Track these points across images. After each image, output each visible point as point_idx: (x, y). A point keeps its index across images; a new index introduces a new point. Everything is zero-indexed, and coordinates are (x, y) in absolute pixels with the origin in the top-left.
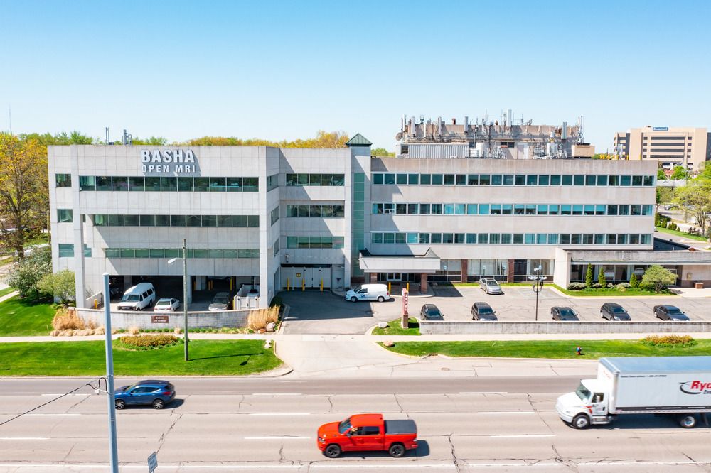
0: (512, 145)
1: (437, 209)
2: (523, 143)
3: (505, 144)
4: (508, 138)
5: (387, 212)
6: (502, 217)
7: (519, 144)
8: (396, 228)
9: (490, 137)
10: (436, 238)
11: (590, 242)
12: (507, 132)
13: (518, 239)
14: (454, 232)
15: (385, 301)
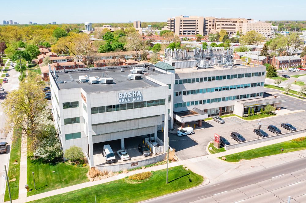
0: (209, 59)
1: (197, 91)
2: (214, 58)
3: (207, 59)
4: (209, 57)
5: (180, 95)
6: (219, 92)
7: (212, 58)
8: (183, 101)
9: (202, 56)
10: (196, 103)
11: (245, 97)
12: (208, 54)
13: (223, 99)
14: (202, 100)
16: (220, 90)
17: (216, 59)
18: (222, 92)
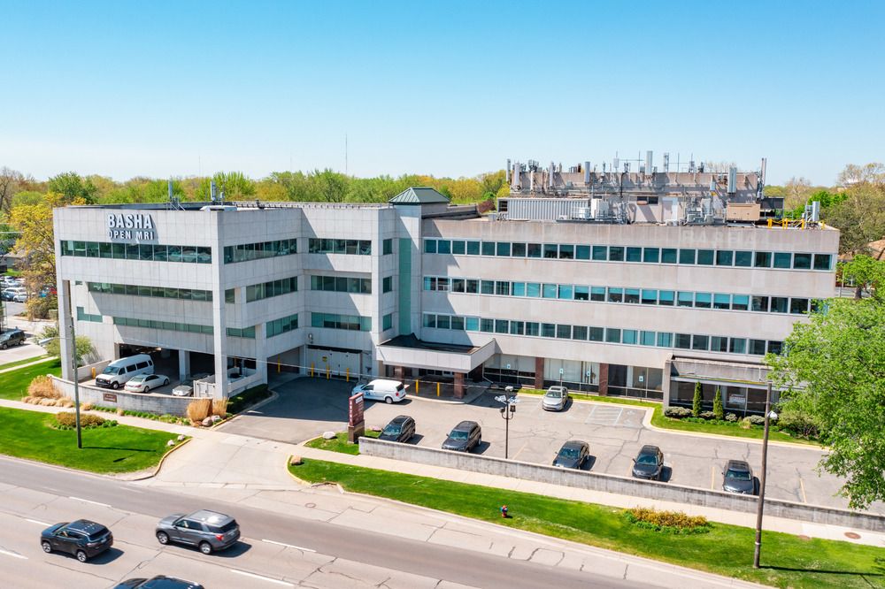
0: (654, 201)
1: (503, 288)
2: (672, 198)
3: (644, 199)
4: (649, 191)
5: (441, 288)
6: (590, 303)
7: (665, 198)
8: (452, 311)
9: (622, 188)
10: (502, 326)
11: (724, 350)
12: (647, 183)
13: (614, 336)
14: (525, 320)
15: (393, 403)
16: (598, 297)
17: (684, 205)
18: (606, 305)
